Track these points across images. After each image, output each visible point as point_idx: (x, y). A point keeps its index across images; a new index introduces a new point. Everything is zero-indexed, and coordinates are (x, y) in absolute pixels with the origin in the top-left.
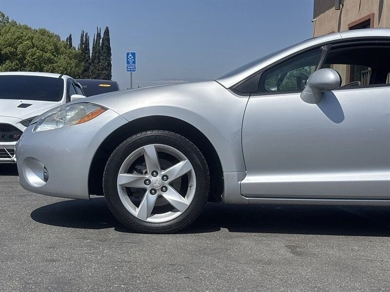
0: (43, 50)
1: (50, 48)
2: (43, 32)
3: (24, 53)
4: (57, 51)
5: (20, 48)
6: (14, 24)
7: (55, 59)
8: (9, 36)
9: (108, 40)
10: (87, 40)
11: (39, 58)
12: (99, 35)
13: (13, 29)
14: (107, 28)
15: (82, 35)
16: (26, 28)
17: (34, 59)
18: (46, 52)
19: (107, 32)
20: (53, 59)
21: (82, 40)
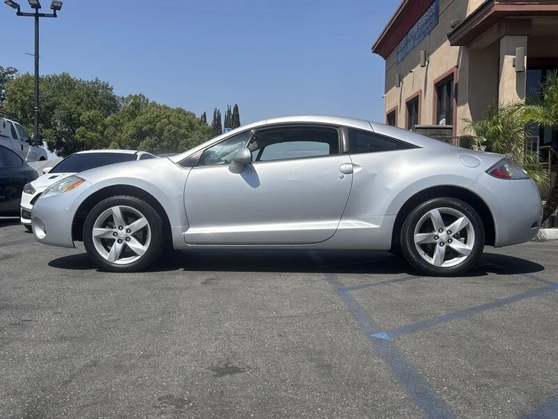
0: (179, 126)
1: (185, 125)
2: (180, 111)
3: (162, 130)
4: (191, 127)
5: (158, 125)
6: (154, 104)
7: (189, 134)
8: (148, 115)
9: (238, 116)
10: (219, 117)
11: (174, 133)
12: (229, 111)
13: (153, 109)
14: (236, 105)
15: (215, 113)
16: (165, 107)
17: (170, 135)
18: (182, 128)
19: (236, 109)
20: (187, 135)
21: (215, 117)
